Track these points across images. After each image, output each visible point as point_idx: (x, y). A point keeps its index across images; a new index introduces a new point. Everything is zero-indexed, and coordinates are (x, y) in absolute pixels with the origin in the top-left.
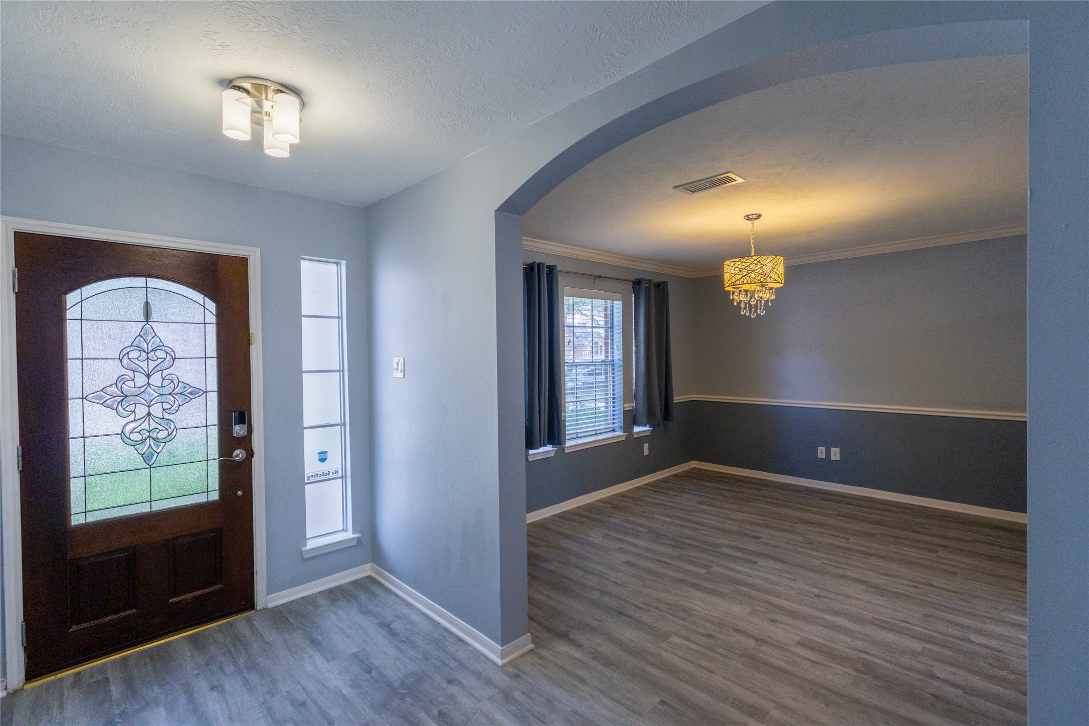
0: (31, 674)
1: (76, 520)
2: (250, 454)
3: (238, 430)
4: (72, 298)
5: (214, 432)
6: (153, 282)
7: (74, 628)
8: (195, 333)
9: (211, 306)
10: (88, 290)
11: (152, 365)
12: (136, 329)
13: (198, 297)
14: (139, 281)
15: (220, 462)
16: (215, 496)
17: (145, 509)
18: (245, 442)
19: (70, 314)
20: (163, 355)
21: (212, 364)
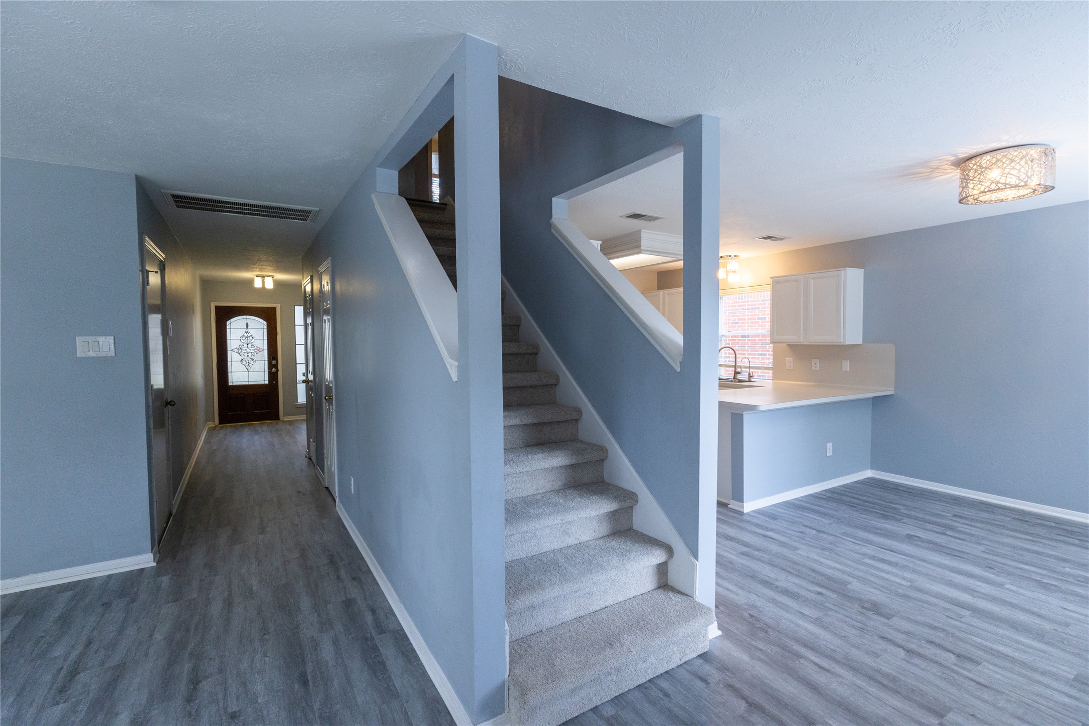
0: (220, 423)
1: (230, 384)
2: (277, 370)
3: (274, 362)
4: (228, 323)
5: (266, 363)
6: (248, 317)
7: (229, 413)
8: (260, 332)
9: (265, 323)
10: (232, 320)
11: (249, 341)
12: (245, 330)
13: (261, 320)
14: (245, 317)
15: (268, 372)
16: (267, 382)
17: (247, 383)
18: (276, 366)
19: (228, 327)
20: (252, 338)
21: (266, 341)
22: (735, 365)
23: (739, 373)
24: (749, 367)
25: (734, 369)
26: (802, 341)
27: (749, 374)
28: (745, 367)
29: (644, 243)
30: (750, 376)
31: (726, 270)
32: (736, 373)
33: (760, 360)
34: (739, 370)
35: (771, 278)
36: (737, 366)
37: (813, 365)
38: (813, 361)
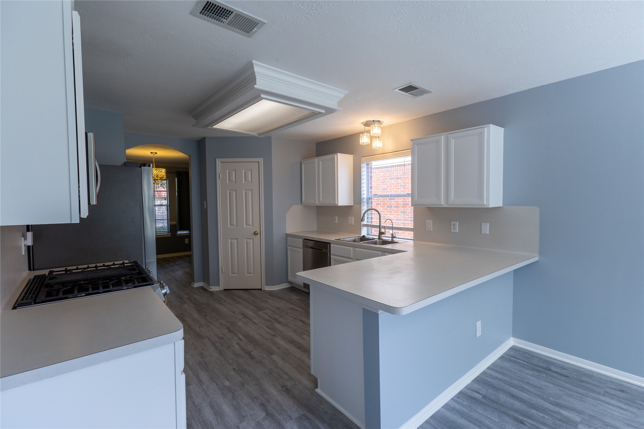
22: (380, 226)
23: (383, 233)
24: (392, 228)
25: (378, 229)
26: (442, 203)
27: (392, 234)
28: (389, 228)
29: (260, 84)
30: (393, 237)
31: (370, 136)
32: (381, 233)
33: (402, 222)
34: (383, 230)
35: (412, 140)
36: (381, 227)
37: (452, 227)
38: (452, 223)
